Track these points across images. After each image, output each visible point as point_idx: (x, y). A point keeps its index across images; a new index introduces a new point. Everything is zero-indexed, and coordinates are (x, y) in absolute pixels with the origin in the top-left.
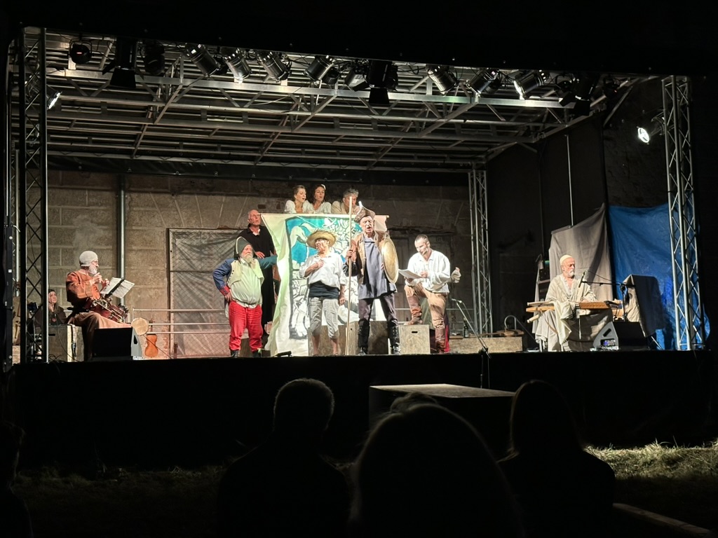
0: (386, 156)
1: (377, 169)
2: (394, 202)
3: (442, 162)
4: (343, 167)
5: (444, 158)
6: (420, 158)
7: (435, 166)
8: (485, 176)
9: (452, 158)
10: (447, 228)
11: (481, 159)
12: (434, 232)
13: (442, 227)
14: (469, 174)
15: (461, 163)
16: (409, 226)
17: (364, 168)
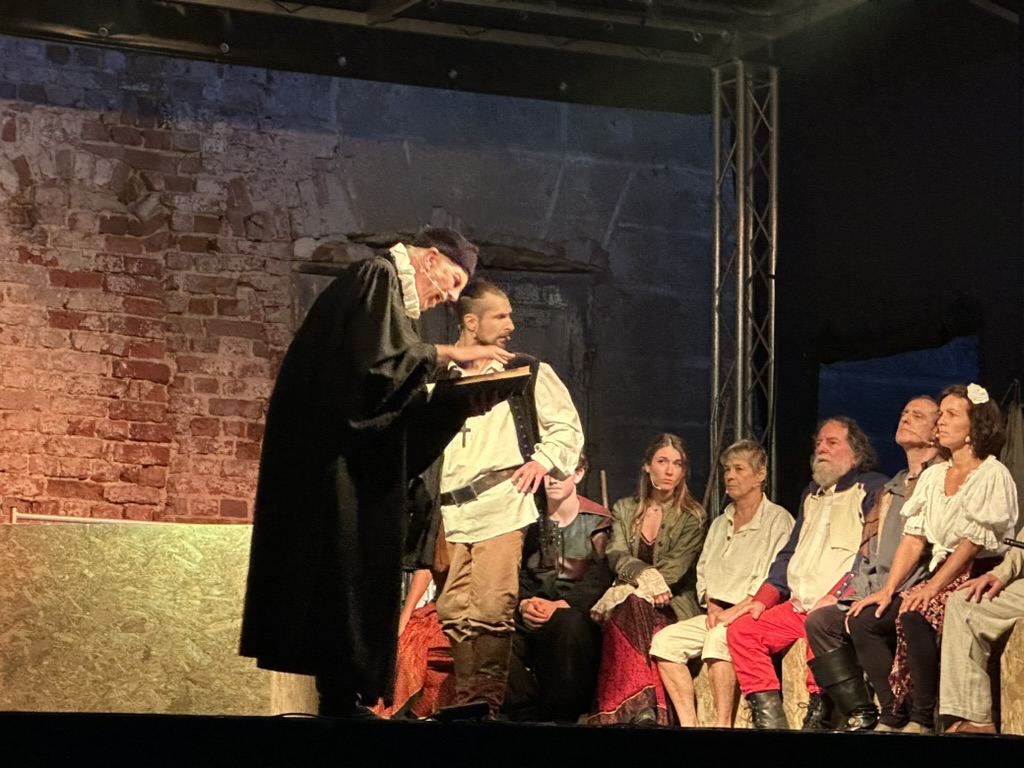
1: (400, 25)
2: (405, 145)
3: (636, 22)
8: (774, 84)
10: (579, 254)
11: (758, 25)
12: (529, 267)
13: (561, 252)
14: (716, 71)
15: (698, 34)
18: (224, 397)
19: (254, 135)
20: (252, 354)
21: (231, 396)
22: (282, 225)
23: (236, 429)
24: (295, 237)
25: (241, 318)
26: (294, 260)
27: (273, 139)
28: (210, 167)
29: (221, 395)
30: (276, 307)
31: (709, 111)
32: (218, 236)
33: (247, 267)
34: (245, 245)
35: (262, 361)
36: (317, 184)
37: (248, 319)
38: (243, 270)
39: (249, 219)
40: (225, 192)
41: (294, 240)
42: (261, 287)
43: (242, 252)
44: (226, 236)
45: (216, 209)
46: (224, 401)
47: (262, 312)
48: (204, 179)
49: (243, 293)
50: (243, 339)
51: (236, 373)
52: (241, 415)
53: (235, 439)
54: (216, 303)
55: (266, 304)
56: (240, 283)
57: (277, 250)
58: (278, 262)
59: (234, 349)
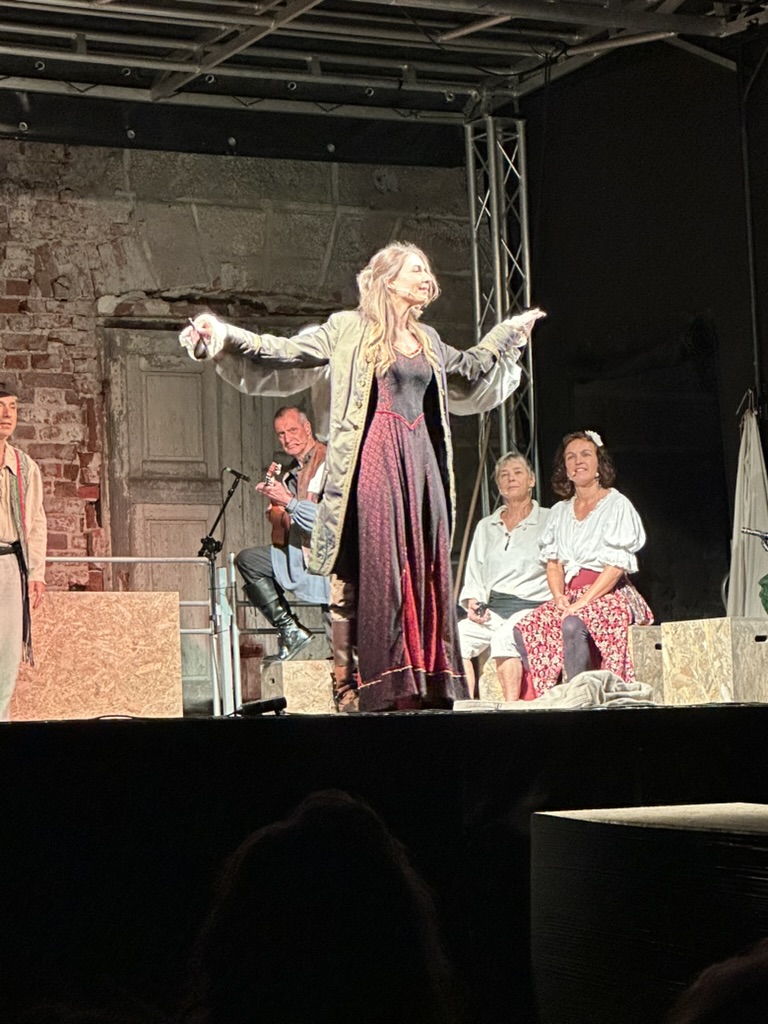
0: (236, 62)
1: (182, 99)
2: (194, 208)
3: (394, 86)
4: (79, 89)
5: (397, 74)
6: (327, 69)
7: (358, 98)
8: (520, 136)
9: (422, 76)
11: (504, 84)
14: (469, 128)
15: (449, 92)
16: (239, 289)
17: (144, 96)
18: (41, 442)
19: (55, 205)
20: (65, 403)
21: (49, 441)
22: (86, 286)
23: (53, 471)
24: (98, 295)
25: (53, 371)
26: (98, 316)
27: (73, 208)
28: (17, 236)
29: (38, 440)
30: (84, 359)
31: (463, 164)
32: (29, 297)
33: (56, 325)
34: (53, 305)
35: (73, 408)
36: (115, 247)
37: (59, 371)
38: (52, 327)
39: (56, 281)
40: (33, 258)
41: (97, 298)
42: (70, 341)
43: (51, 311)
44: (36, 297)
45: (25, 273)
46: (41, 446)
47: (71, 364)
48: (13, 247)
49: (53, 348)
50: (55, 389)
51: (51, 420)
52: (57, 457)
53: (53, 480)
54: (29, 358)
55: (75, 357)
56: (50, 339)
57: (83, 308)
58: (84, 319)
59: (49, 398)
